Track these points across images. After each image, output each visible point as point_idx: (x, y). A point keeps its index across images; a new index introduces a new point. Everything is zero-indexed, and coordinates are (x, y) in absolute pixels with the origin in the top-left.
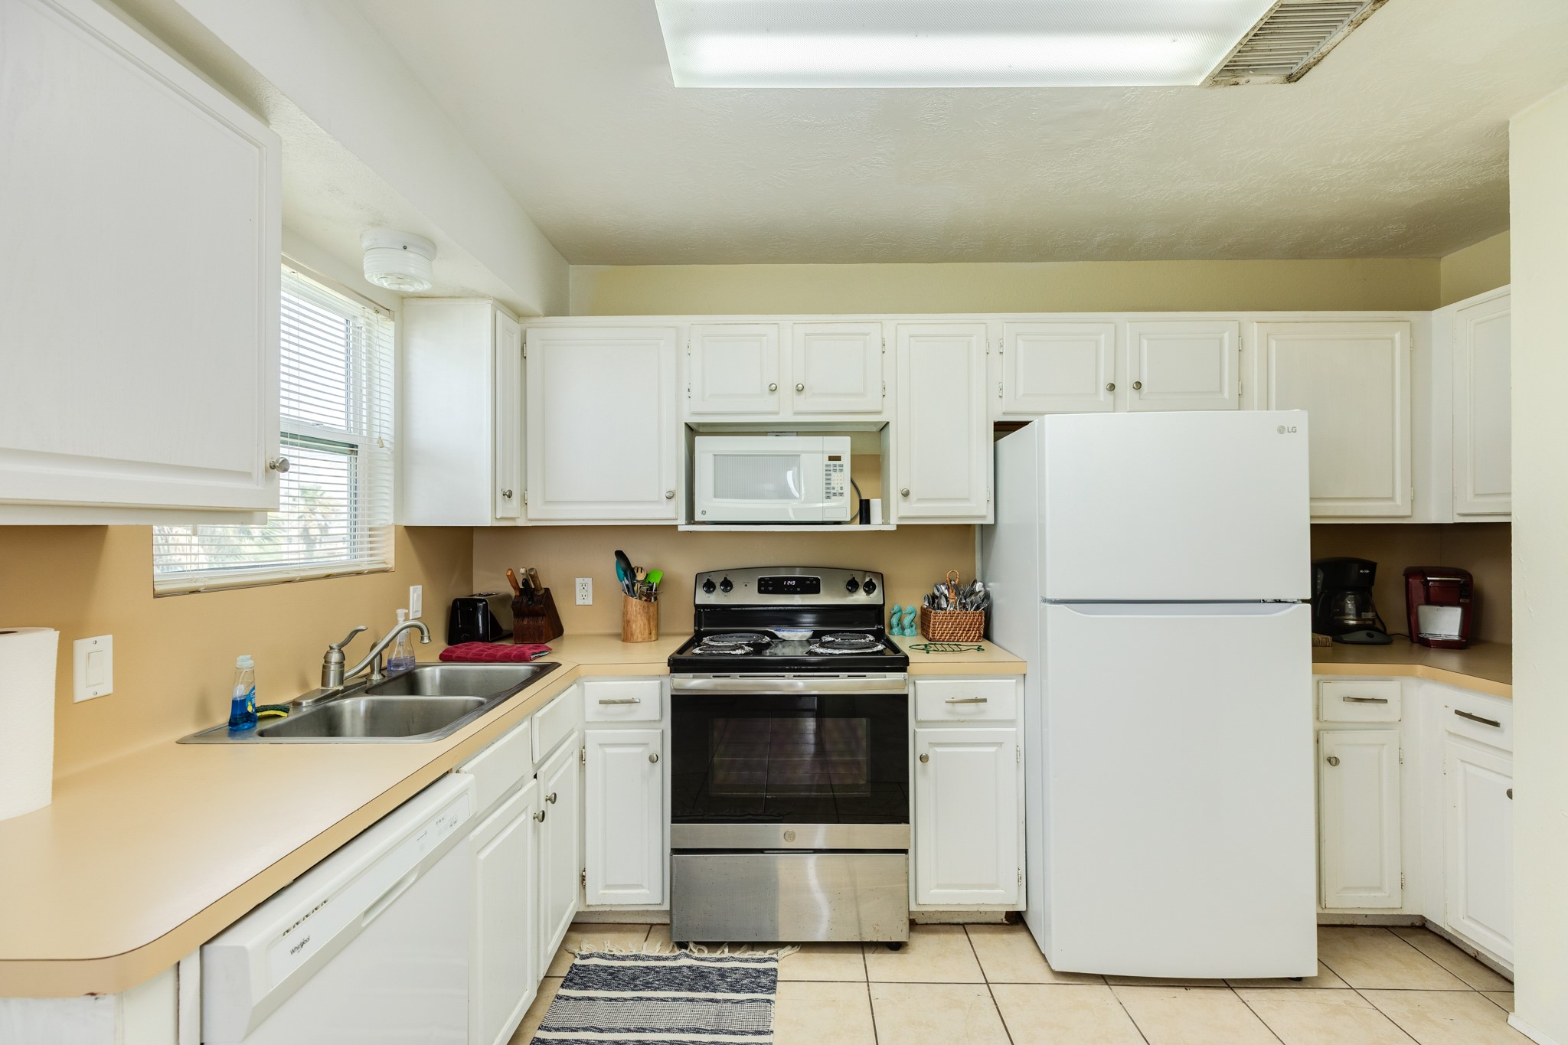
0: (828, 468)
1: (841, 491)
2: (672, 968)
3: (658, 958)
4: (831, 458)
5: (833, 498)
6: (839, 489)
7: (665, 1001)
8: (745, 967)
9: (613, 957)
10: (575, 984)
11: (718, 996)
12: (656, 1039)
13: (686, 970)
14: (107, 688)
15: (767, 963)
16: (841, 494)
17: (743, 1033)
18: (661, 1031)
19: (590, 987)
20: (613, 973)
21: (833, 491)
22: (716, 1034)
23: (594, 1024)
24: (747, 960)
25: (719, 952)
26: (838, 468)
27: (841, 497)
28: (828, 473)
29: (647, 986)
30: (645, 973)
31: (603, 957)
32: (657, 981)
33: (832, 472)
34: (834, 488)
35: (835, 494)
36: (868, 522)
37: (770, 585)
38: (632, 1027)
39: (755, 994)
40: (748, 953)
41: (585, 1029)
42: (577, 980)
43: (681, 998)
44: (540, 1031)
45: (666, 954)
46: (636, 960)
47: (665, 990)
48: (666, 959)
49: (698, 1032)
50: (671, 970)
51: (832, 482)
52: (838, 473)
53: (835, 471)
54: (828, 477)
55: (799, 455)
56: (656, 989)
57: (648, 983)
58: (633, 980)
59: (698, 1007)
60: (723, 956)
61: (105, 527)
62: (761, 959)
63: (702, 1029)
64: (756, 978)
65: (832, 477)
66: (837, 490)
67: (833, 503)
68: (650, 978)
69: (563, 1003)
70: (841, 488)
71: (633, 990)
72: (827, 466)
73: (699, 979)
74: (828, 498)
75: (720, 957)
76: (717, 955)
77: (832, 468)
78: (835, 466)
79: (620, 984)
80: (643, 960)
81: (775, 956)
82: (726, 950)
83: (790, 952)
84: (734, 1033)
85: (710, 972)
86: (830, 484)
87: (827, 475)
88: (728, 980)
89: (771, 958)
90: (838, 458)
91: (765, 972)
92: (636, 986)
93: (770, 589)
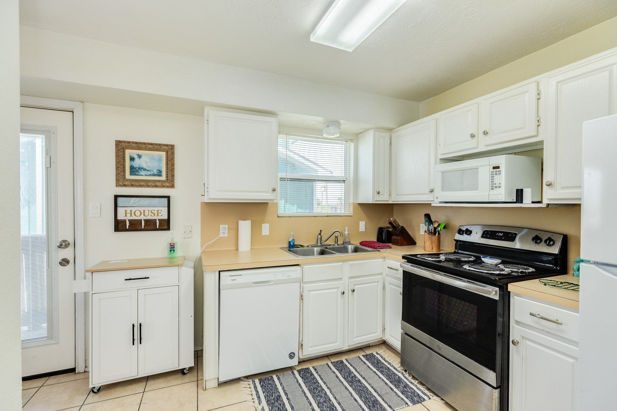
0: (493, 173)
1: (500, 185)
2: (395, 373)
3: (395, 368)
4: (494, 168)
5: (495, 189)
6: (498, 184)
7: (380, 378)
8: (416, 391)
9: (384, 359)
10: (367, 357)
11: (395, 390)
12: (364, 383)
13: (397, 377)
14: (268, 234)
15: (425, 396)
16: (500, 187)
17: (386, 402)
18: (368, 382)
19: (369, 361)
20: (378, 362)
21: (495, 185)
22: (379, 396)
23: (357, 368)
24: (420, 390)
25: (415, 381)
26: (498, 173)
27: (499, 188)
28: (493, 176)
29: (382, 372)
30: (386, 369)
31: (381, 357)
32: (386, 373)
33: (494, 175)
34: (495, 184)
35: (496, 187)
36: (522, 202)
37: (489, 234)
38: (363, 376)
39: (407, 399)
40: (424, 389)
41: (354, 367)
42: (368, 357)
43: (384, 381)
44: (345, 360)
45: (399, 369)
46: (389, 364)
47: (384, 376)
48: (397, 370)
49: (375, 391)
50: (394, 373)
51: (495, 181)
52: (498, 176)
53: (496, 174)
54: (492, 178)
55: (478, 168)
56: (383, 374)
57: (383, 371)
58: (381, 368)
59: (386, 386)
60: (414, 383)
61: (268, 203)
62: (425, 393)
63: (377, 392)
64: (414, 396)
65: (495, 178)
66: (498, 185)
67: (496, 191)
68: (385, 370)
69: (358, 358)
70: (500, 184)
71: (377, 370)
72: (492, 172)
73: (397, 382)
74: (492, 189)
75: (413, 382)
76: (413, 381)
77: (494, 173)
78: (496, 172)
79: (376, 366)
80: (391, 365)
81: (431, 397)
82: (417, 382)
83: (439, 400)
84: (383, 400)
85: (403, 383)
86: (493, 182)
87: (492, 177)
88: (405, 389)
89: (429, 396)
90: (498, 167)
91: (420, 397)
92: (379, 369)
93: (488, 236)
